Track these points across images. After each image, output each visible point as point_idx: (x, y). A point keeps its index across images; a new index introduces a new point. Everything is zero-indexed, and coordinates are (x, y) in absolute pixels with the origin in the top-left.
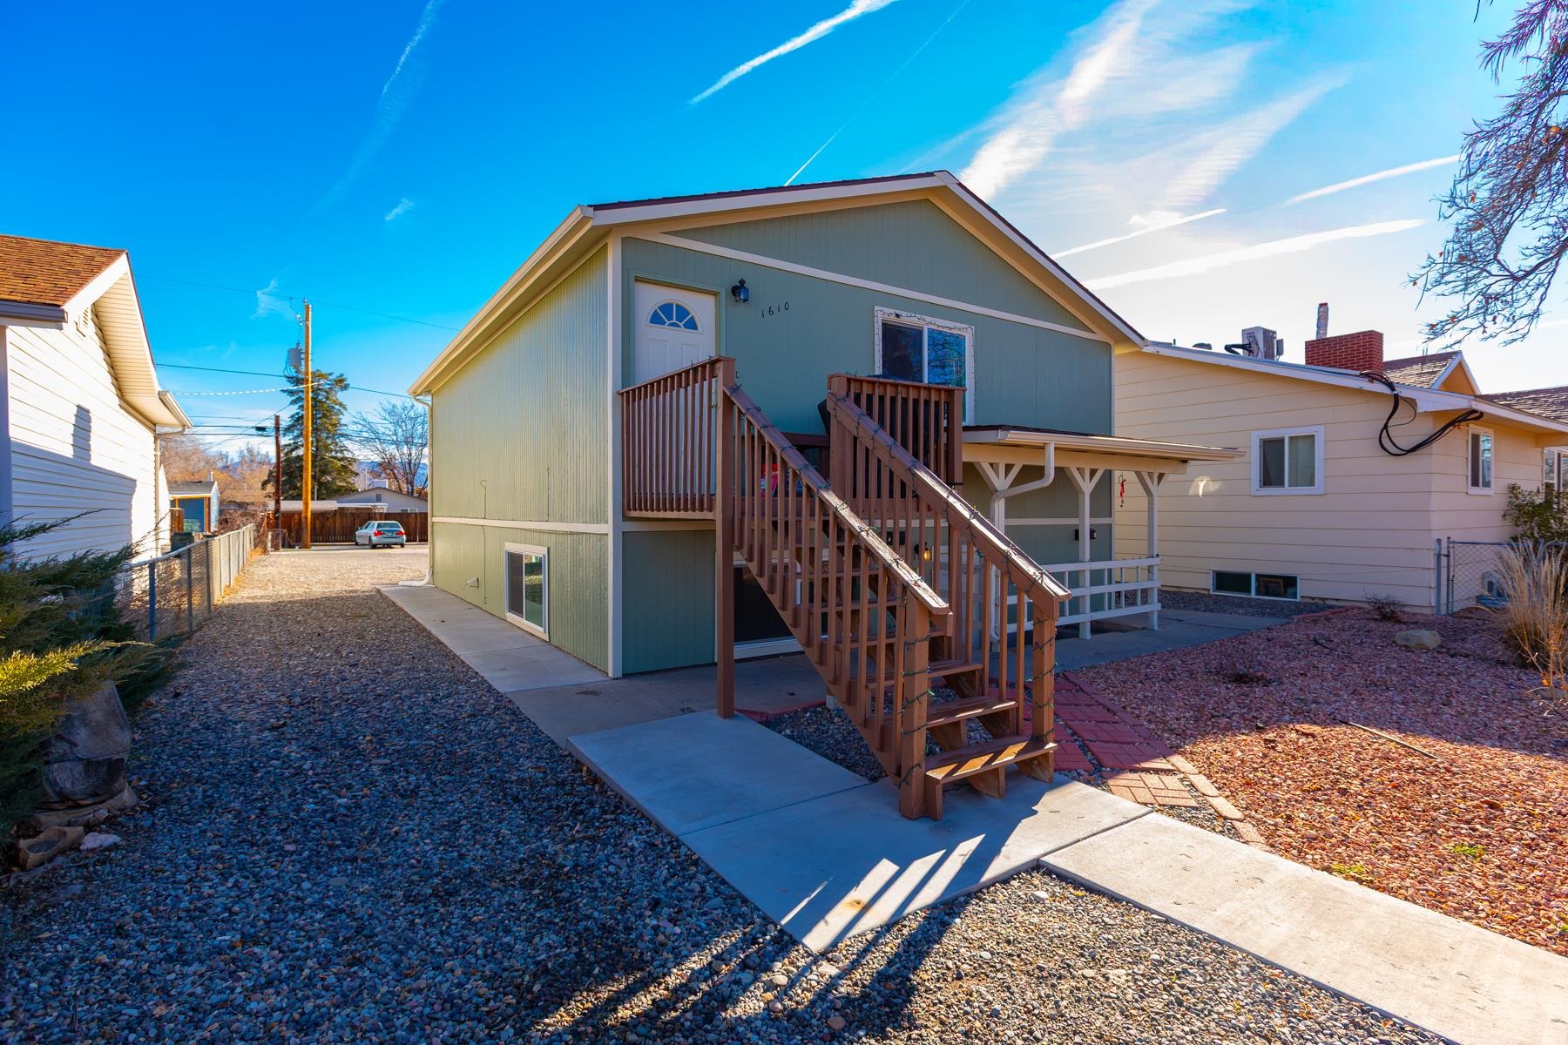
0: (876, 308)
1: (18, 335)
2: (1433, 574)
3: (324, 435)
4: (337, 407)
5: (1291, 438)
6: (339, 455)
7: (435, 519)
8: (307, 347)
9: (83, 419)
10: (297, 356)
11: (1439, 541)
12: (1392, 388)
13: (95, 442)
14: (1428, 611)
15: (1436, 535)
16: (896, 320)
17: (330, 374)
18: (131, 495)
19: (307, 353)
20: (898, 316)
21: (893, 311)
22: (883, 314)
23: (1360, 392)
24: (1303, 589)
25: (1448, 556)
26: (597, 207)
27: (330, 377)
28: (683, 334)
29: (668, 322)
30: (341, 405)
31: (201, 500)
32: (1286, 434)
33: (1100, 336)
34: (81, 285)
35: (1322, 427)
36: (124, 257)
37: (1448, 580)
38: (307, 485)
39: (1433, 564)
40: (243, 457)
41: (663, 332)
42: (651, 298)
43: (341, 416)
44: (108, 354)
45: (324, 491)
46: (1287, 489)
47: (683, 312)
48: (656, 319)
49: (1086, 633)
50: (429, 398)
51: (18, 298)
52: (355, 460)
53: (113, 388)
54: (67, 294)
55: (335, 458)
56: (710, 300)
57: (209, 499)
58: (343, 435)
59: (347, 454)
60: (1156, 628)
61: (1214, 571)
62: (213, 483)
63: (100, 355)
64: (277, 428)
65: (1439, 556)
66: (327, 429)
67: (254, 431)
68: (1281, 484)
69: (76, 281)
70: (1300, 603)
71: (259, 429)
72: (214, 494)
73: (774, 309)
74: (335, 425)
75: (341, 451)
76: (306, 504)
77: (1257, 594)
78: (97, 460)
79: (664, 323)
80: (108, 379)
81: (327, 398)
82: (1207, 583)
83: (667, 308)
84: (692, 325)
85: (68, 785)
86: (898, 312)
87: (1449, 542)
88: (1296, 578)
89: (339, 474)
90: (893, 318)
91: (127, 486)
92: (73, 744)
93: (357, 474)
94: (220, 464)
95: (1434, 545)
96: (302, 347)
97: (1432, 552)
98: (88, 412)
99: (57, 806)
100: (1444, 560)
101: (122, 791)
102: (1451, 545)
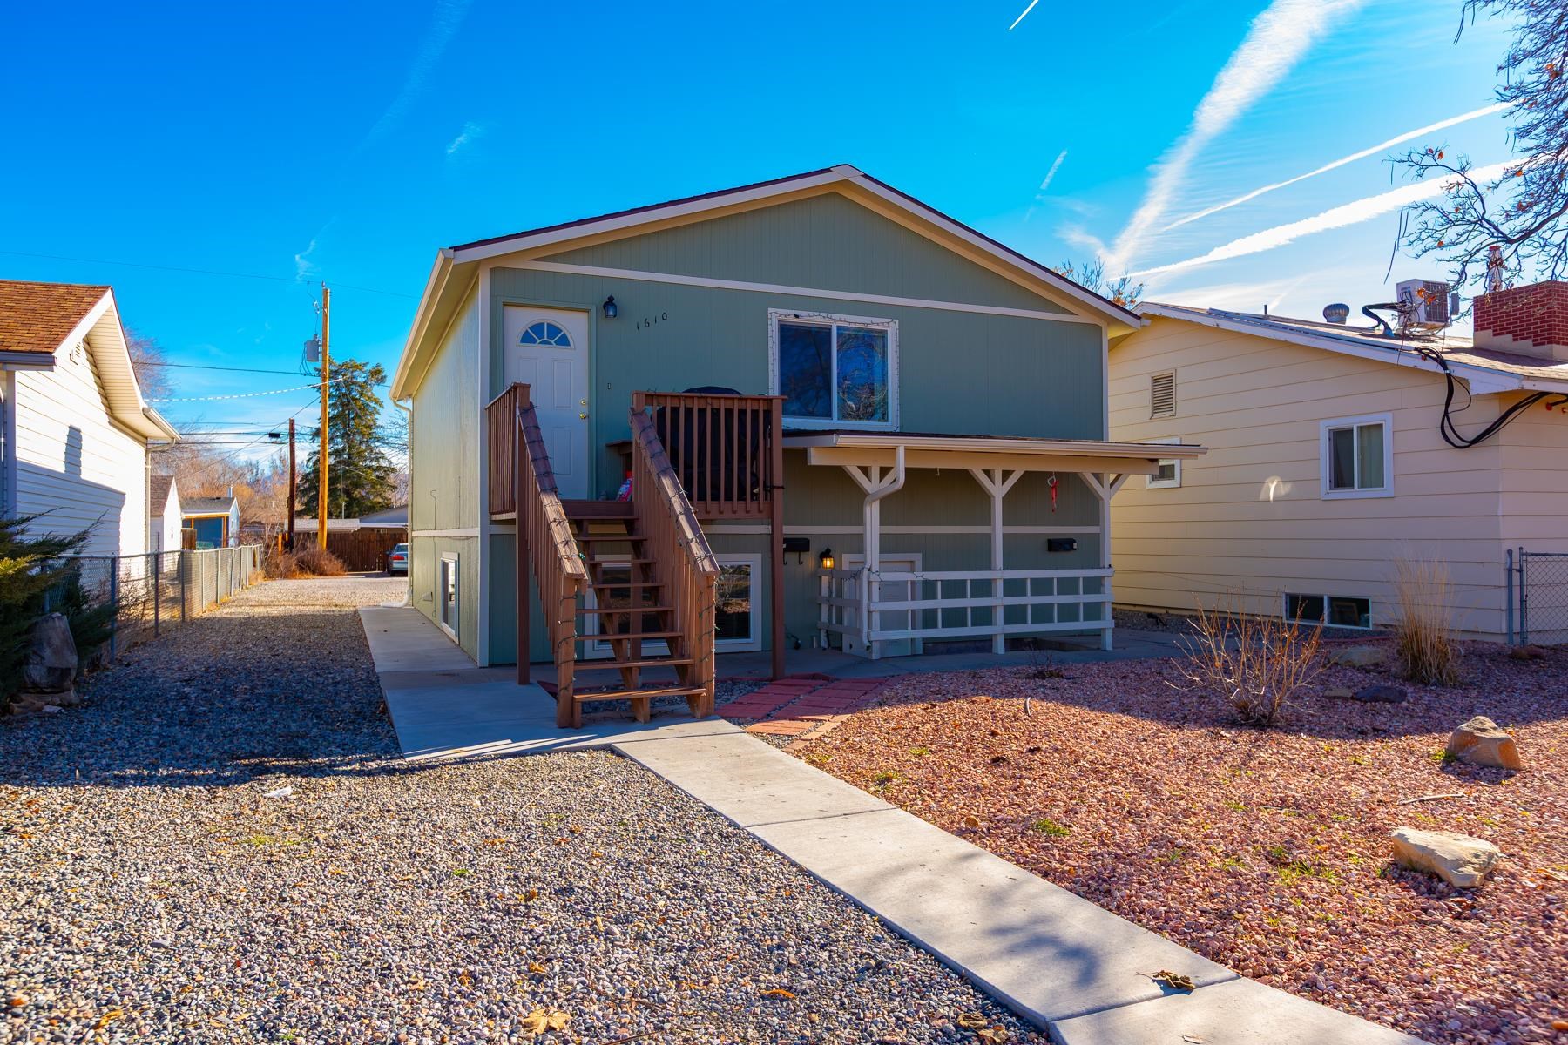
0: (770, 310)
1: (24, 377)
2: (1504, 594)
3: (358, 438)
4: (372, 404)
5: (1361, 428)
6: (374, 464)
7: (414, 534)
8: (325, 339)
9: (74, 440)
10: (314, 349)
11: (1510, 552)
12: (1445, 368)
13: (86, 459)
14: (1500, 640)
15: (1506, 546)
16: (796, 320)
17: (365, 365)
18: (120, 508)
19: (324, 345)
20: (797, 316)
21: (791, 312)
22: (778, 316)
23: (1415, 370)
24: (1376, 616)
25: (1520, 571)
26: (456, 249)
27: (366, 368)
28: (555, 351)
29: (539, 341)
30: (376, 402)
31: (219, 519)
32: (1355, 423)
33: (1083, 318)
34: (69, 330)
35: (1390, 414)
36: (109, 292)
37: (1521, 601)
38: (323, 501)
39: (1503, 581)
40: (275, 467)
41: (535, 350)
42: (521, 319)
43: (377, 416)
44: (98, 376)
45: (355, 508)
46: (1357, 491)
47: (554, 330)
48: (527, 338)
49: (1000, 647)
50: (410, 402)
51: (23, 349)
52: (393, 470)
53: (102, 407)
54: (56, 341)
55: (370, 467)
56: (583, 317)
57: (228, 518)
58: (378, 439)
59: (384, 464)
60: (1109, 647)
61: (1287, 594)
62: (233, 499)
63: (91, 378)
64: (292, 434)
65: (1510, 570)
66: (360, 433)
67: (267, 439)
68: (1351, 485)
69: (67, 326)
70: (1374, 632)
71: (273, 435)
72: (233, 513)
73: (651, 321)
74: (370, 427)
75: (377, 459)
76: (322, 523)
77: (1332, 621)
78: (86, 475)
79: (535, 341)
80: (98, 399)
81: (361, 394)
82: (1280, 608)
83: (538, 328)
84: (564, 341)
85: (38, 679)
86: (797, 312)
87: (1522, 554)
88: (1368, 601)
89: (373, 487)
90: (792, 319)
91: (115, 499)
92: (43, 658)
93: (395, 488)
94: (249, 477)
95: (1504, 558)
96: (320, 338)
97: (1502, 566)
98: (79, 431)
99: (31, 690)
100: (1516, 575)
101: (69, 690)
102: (1524, 558)
